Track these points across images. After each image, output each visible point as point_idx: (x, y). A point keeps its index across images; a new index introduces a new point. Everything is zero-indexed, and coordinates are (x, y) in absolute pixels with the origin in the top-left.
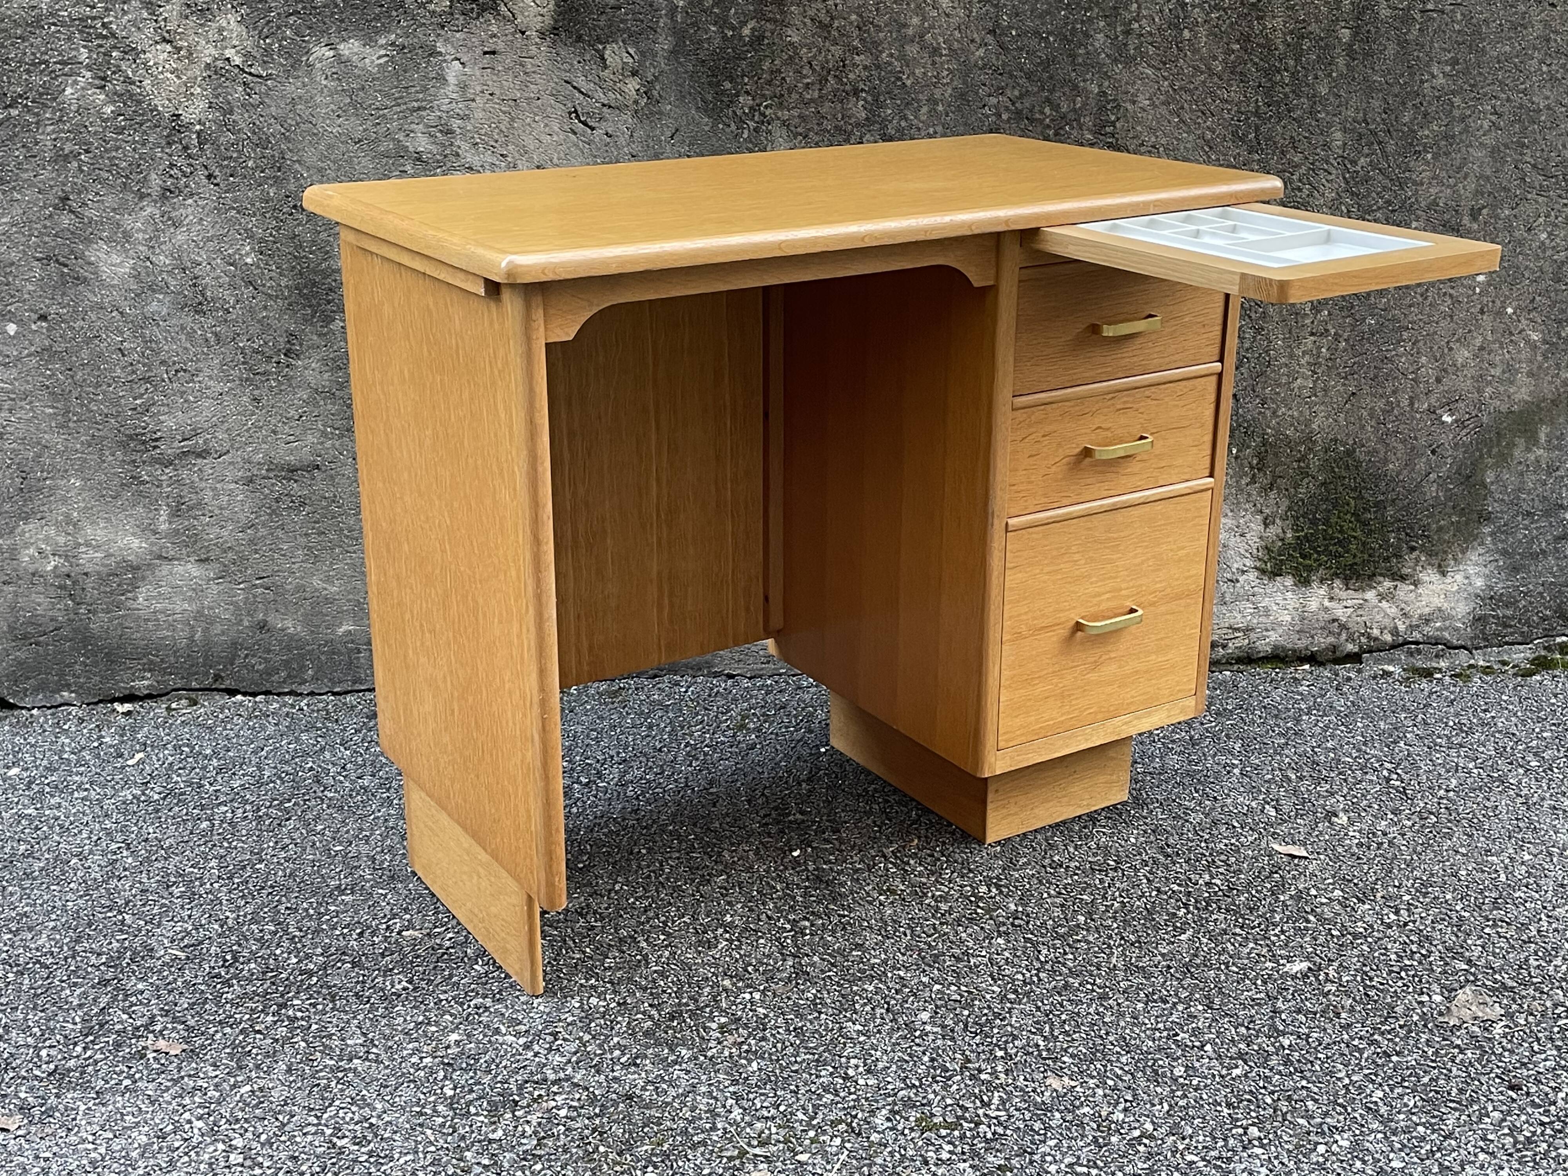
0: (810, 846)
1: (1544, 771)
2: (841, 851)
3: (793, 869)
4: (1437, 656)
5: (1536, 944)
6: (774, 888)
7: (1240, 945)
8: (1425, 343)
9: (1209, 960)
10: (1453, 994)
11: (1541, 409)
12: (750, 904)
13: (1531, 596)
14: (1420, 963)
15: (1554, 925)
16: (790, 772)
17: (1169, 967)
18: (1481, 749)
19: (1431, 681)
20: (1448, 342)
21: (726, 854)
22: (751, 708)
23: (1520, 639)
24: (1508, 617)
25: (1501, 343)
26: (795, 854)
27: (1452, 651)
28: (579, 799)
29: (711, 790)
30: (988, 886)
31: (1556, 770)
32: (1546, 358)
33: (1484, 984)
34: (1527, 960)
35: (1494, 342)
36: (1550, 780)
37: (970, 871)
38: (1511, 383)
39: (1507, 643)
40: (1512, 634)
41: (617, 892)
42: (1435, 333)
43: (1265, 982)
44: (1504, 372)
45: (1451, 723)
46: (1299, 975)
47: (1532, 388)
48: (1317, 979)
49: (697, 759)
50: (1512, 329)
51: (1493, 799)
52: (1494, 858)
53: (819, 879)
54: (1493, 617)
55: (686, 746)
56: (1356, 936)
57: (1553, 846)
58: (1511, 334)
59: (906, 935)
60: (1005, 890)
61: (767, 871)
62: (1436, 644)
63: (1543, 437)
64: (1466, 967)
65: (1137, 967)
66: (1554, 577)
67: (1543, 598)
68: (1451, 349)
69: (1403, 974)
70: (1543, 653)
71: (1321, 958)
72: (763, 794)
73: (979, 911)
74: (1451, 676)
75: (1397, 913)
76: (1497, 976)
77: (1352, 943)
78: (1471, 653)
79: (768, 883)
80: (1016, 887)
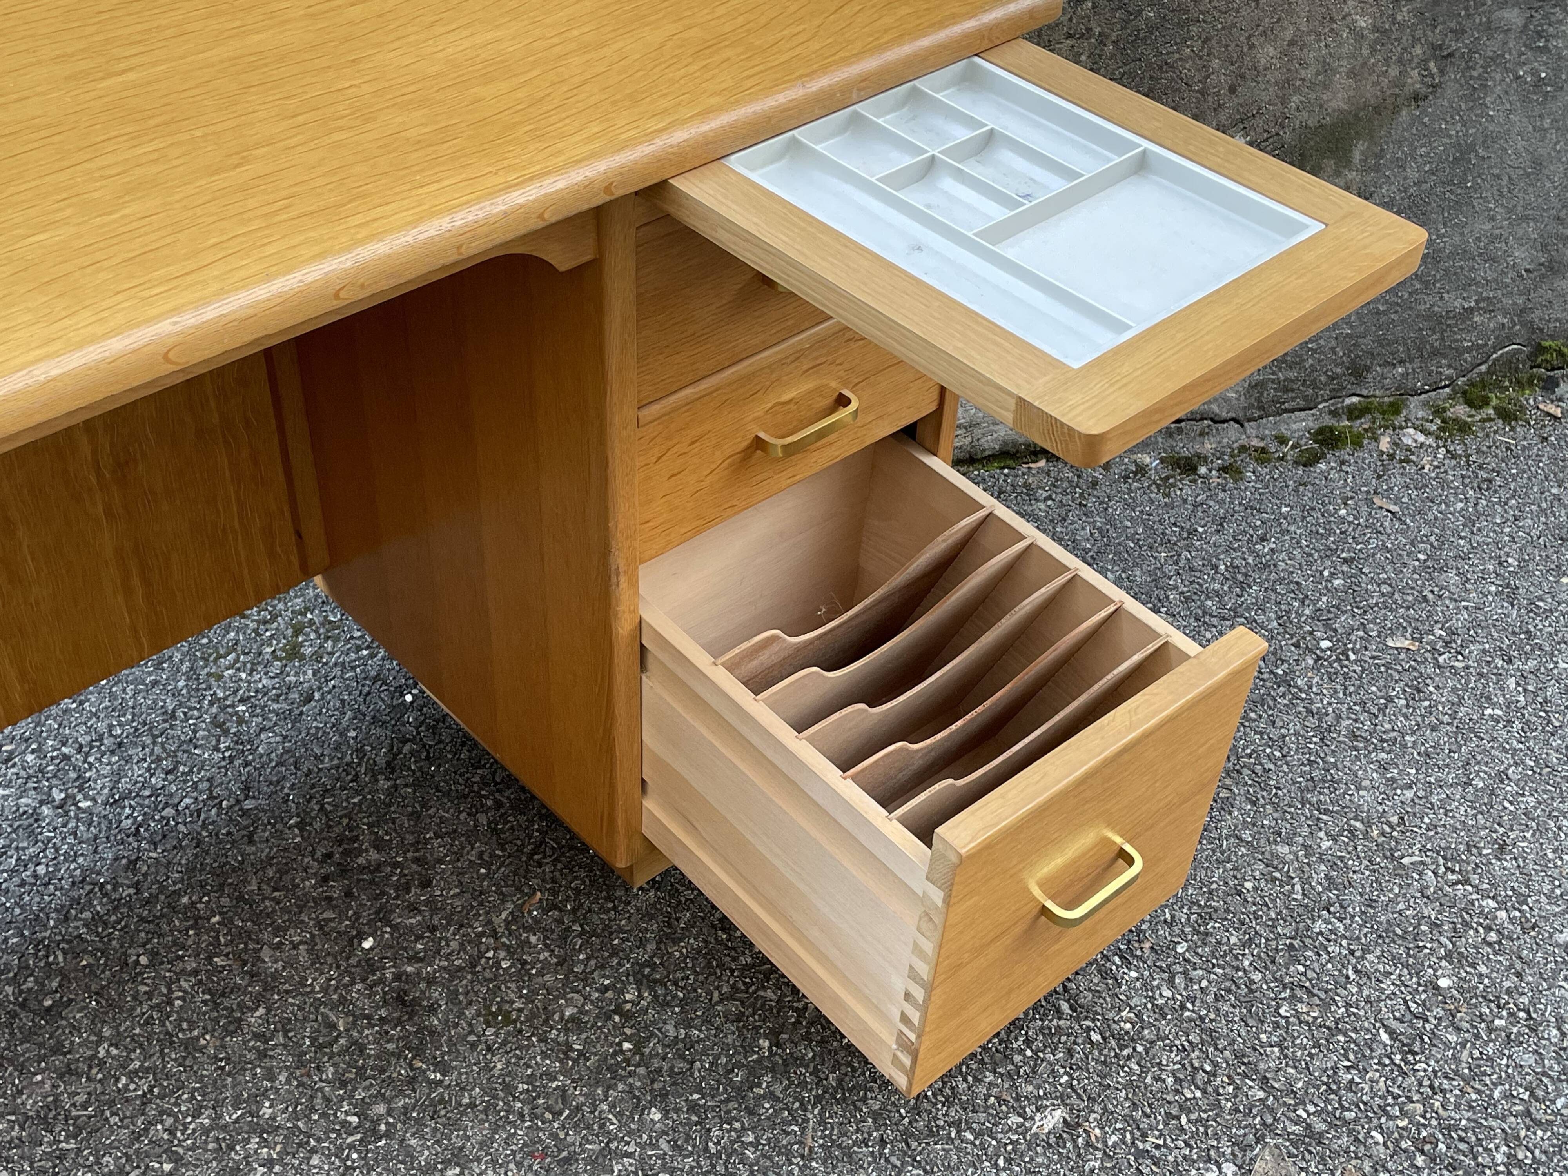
0: (388, 923)
1: (1338, 660)
2: (433, 929)
3: (363, 980)
4: (1202, 434)
5: (1345, 1035)
6: (334, 1026)
7: (976, 1079)
8: (1219, 41)
9: (936, 1119)
10: (1249, 1155)
11: (1360, 119)
12: (298, 1072)
13: (1321, 353)
14: (1204, 1092)
15: (1365, 993)
16: (360, 751)
17: (883, 1142)
18: (1261, 618)
19: (1194, 481)
20: (1249, 38)
21: (266, 954)
22: (307, 609)
23: (1302, 404)
24: (1292, 381)
25: (1318, 34)
26: (367, 944)
27: (1220, 426)
28: (50, 839)
29: (248, 804)
30: (639, 984)
31: (1352, 657)
32: (1373, 51)
33: (1285, 1128)
34: (1335, 1069)
35: (1309, 33)
36: (1346, 676)
37: (614, 952)
38: (1325, 87)
39: (1286, 411)
40: (1293, 399)
41: (102, 1063)
42: (1234, 25)
43: (1008, 1161)
44: (1318, 73)
45: (1223, 567)
46: (1052, 1140)
47: (1352, 93)
48: (1076, 1146)
49: (226, 732)
50: (1334, 15)
51: (1279, 723)
52: (1286, 849)
53: (400, 1000)
54: (1273, 381)
55: (211, 703)
56: (1122, 1040)
57: (1356, 819)
58: (1332, 20)
59: (522, 1116)
60: (660, 991)
61: (325, 990)
62: (1202, 419)
63: (1357, 156)
64: (1261, 1094)
65: (840, 1147)
66: (1351, 327)
67: (1335, 353)
68: (1252, 47)
69: (1184, 1120)
70: (1328, 421)
71: (1079, 1097)
72: (322, 808)
73: (627, 1046)
74: (1219, 470)
75: (1171, 982)
76: (1300, 1112)
77: (1116, 1056)
78: (1242, 426)
79: (326, 1017)
80: (675, 984)
